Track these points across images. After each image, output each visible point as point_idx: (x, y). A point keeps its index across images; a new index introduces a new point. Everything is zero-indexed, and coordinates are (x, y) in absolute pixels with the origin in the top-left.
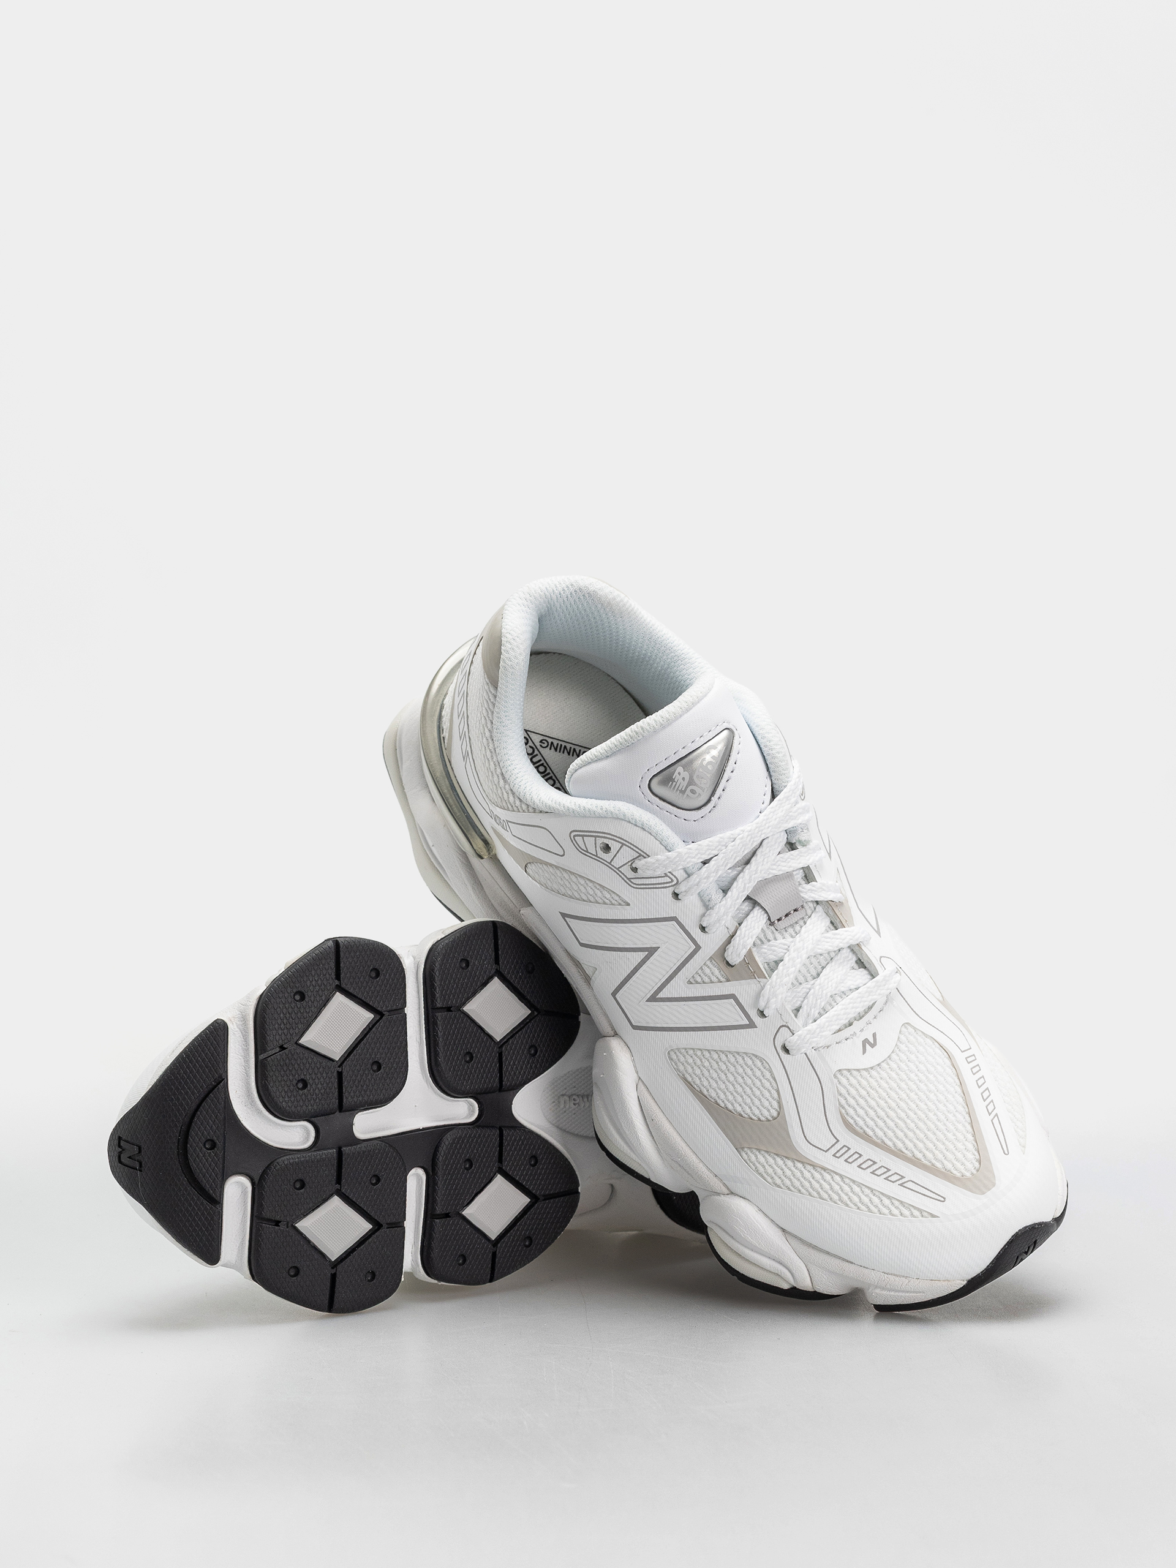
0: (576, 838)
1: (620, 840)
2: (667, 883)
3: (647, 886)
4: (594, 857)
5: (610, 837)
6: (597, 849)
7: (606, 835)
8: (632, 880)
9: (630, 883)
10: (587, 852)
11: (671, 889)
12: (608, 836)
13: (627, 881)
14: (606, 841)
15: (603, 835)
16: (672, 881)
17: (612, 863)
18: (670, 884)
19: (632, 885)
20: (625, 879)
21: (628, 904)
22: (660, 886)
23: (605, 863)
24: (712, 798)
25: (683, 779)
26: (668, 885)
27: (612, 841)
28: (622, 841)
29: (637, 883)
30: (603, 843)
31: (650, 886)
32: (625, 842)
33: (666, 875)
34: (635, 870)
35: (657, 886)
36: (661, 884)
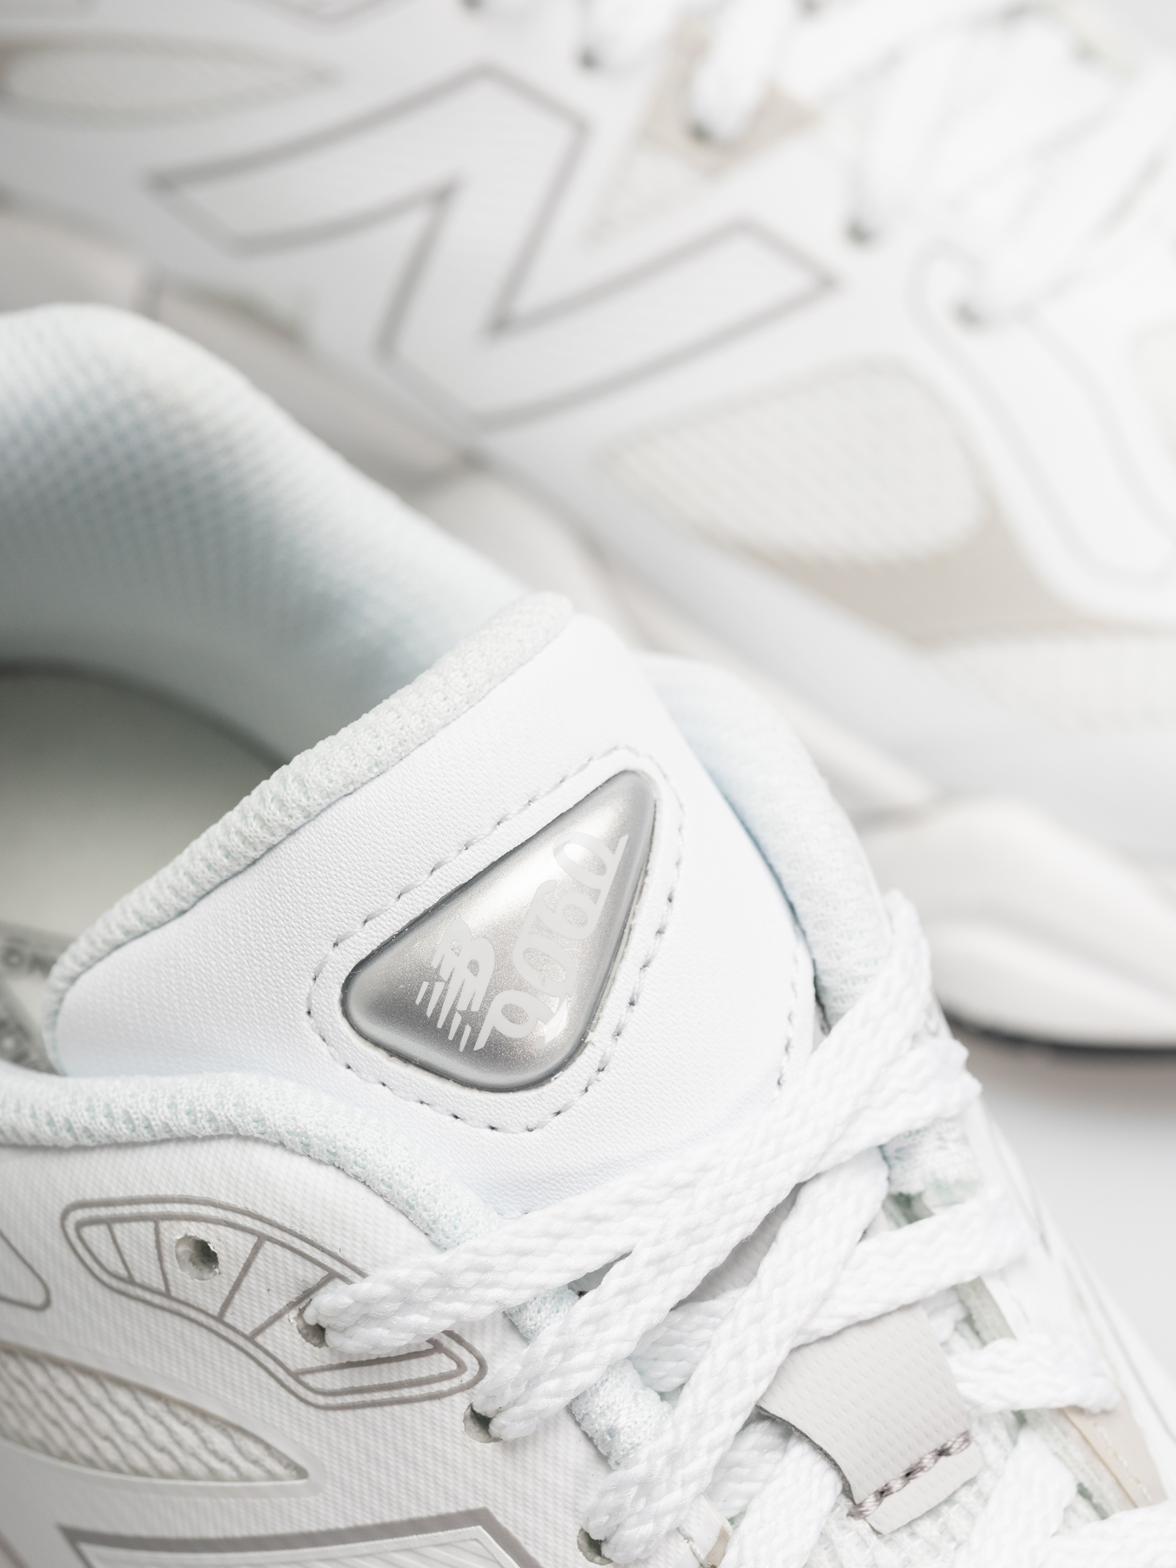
0: (87, 1232)
1: (248, 1222)
2: (443, 1377)
3: (367, 1397)
4: (157, 1300)
5: (211, 1212)
6: (168, 1266)
7: (196, 1209)
8: (308, 1379)
9: (301, 1391)
10: (130, 1280)
11: (460, 1404)
12: (204, 1211)
13: (291, 1382)
14: (199, 1231)
15: (185, 1209)
16: (461, 1367)
17: (228, 1318)
18: (456, 1382)
19: (311, 1397)
20: (281, 1374)
21: (301, 1473)
22: (415, 1392)
23: (202, 1318)
24: (591, 1037)
25: (474, 967)
26: (445, 1386)
27: (222, 1230)
28: (258, 1226)
29: (329, 1387)
30: (187, 1238)
31: (377, 1396)
32: (268, 1230)
33: (436, 1346)
34: (317, 1333)
35: (406, 1393)
36: (419, 1383)
